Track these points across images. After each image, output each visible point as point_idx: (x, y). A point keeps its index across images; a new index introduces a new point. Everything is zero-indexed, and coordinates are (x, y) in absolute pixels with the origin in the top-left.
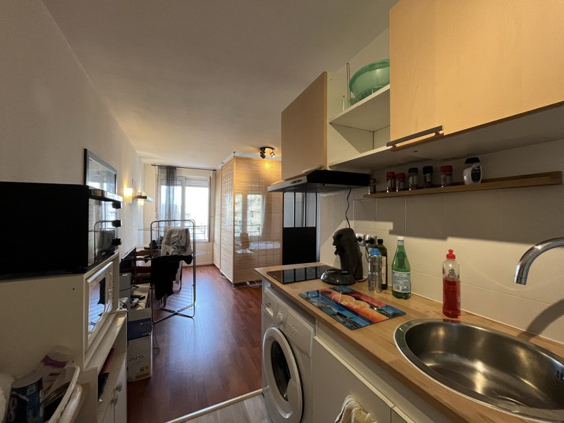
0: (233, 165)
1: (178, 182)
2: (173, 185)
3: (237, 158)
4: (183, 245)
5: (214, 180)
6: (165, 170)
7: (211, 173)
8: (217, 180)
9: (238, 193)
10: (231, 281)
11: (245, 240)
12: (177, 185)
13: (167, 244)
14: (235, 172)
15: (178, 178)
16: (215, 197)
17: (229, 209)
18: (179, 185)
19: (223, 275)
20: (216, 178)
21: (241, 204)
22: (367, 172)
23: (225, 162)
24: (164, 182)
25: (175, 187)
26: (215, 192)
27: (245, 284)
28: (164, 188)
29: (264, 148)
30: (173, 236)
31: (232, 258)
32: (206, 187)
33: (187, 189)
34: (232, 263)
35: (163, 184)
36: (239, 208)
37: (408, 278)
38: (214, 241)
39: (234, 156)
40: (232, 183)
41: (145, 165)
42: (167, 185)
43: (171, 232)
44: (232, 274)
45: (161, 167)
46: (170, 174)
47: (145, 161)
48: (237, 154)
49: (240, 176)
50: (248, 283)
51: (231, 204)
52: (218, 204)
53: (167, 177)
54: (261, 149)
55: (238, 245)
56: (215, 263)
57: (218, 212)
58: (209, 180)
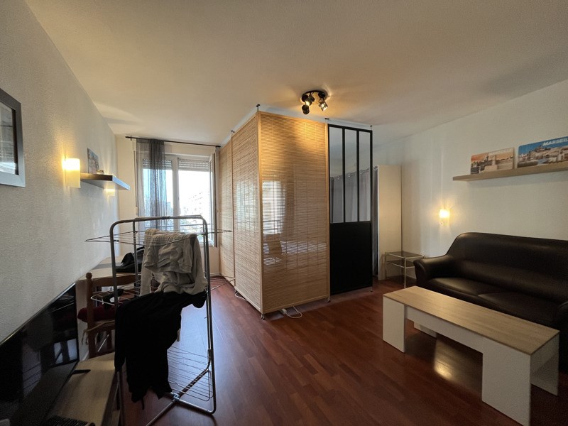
0: (254, 127)
1: (168, 164)
2: (161, 168)
3: (262, 116)
4: (186, 270)
5: (219, 159)
6: (148, 145)
7: (214, 151)
12: (165, 168)
13: (153, 267)
14: (260, 138)
15: (168, 158)
16: (220, 184)
18: (168, 168)
19: (239, 294)
23: (236, 129)
24: (147, 162)
25: (163, 171)
26: (220, 177)
27: (279, 312)
28: (146, 173)
30: (162, 251)
32: (207, 170)
33: (181, 173)
34: (259, 282)
35: (144, 167)
38: (220, 244)
39: (258, 113)
41: (117, 138)
42: (151, 167)
43: (159, 243)
44: (260, 298)
45: (140, 140)
46: (156, 151)
47: (116, 131)
50: (284, 310)
52: (226, 193)
53: (151, 151)
56: (223, 274)
57: (225, 204)
58: (211, 158)
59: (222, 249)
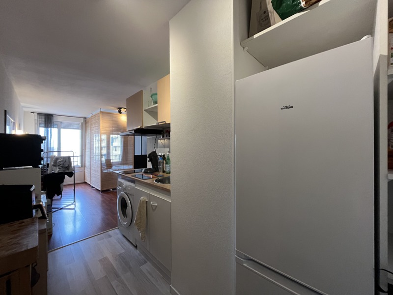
0: (99, 117)
1: (55, 126)
2: (51, 127)
3: (103, 113)
4: (67, 165)
5: (85, 124)
6: (43, 117)
7: (82, 120)
8: (87, 125)
9: (103, 134)
10: (100, 189)
11: (109, 164)
12: (53, 127)
13: (55, 165)
14: (101, 121)
15: (55, 123)
16: (85, 136)
17: (96, 145)
18: (55, 127)
19: (93, 187)
20: (86, 124)
21: (105, 141)
22: (161, 129)
23: (94, 114)
24: (43, 125)
25: (52, 129)
26: (86, 133)
27: (109, 190)
28: (42, 129)
29: (121, 108)
30: (59, 161)
31: (100, 175)
32: (79, 129)
33: (62, 130)
34: (100, 178)
35: (40, 127)
36: (104, 144)
37: (170, 166)
38: (85, 166)
39: (101, 112)
40: (99, 128)
41: (25, 112)
42: (45, 127)
43: (57, 159)
44: (100, 185)
45: (39, 114)
46: (48, 120)
47: (25, 109)
48: (102, 110)
49: (105, 124)
50: (111, 190)
51: (98, 142)
52: (88, 141)
53: (45, 119)
54: (119, 108)
55: (104, 167)
56: (86, 181)
57: (88, 146)
58: (80, 124)
59: (86, 168)
